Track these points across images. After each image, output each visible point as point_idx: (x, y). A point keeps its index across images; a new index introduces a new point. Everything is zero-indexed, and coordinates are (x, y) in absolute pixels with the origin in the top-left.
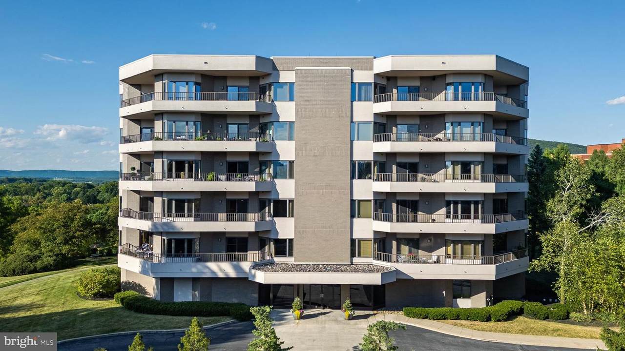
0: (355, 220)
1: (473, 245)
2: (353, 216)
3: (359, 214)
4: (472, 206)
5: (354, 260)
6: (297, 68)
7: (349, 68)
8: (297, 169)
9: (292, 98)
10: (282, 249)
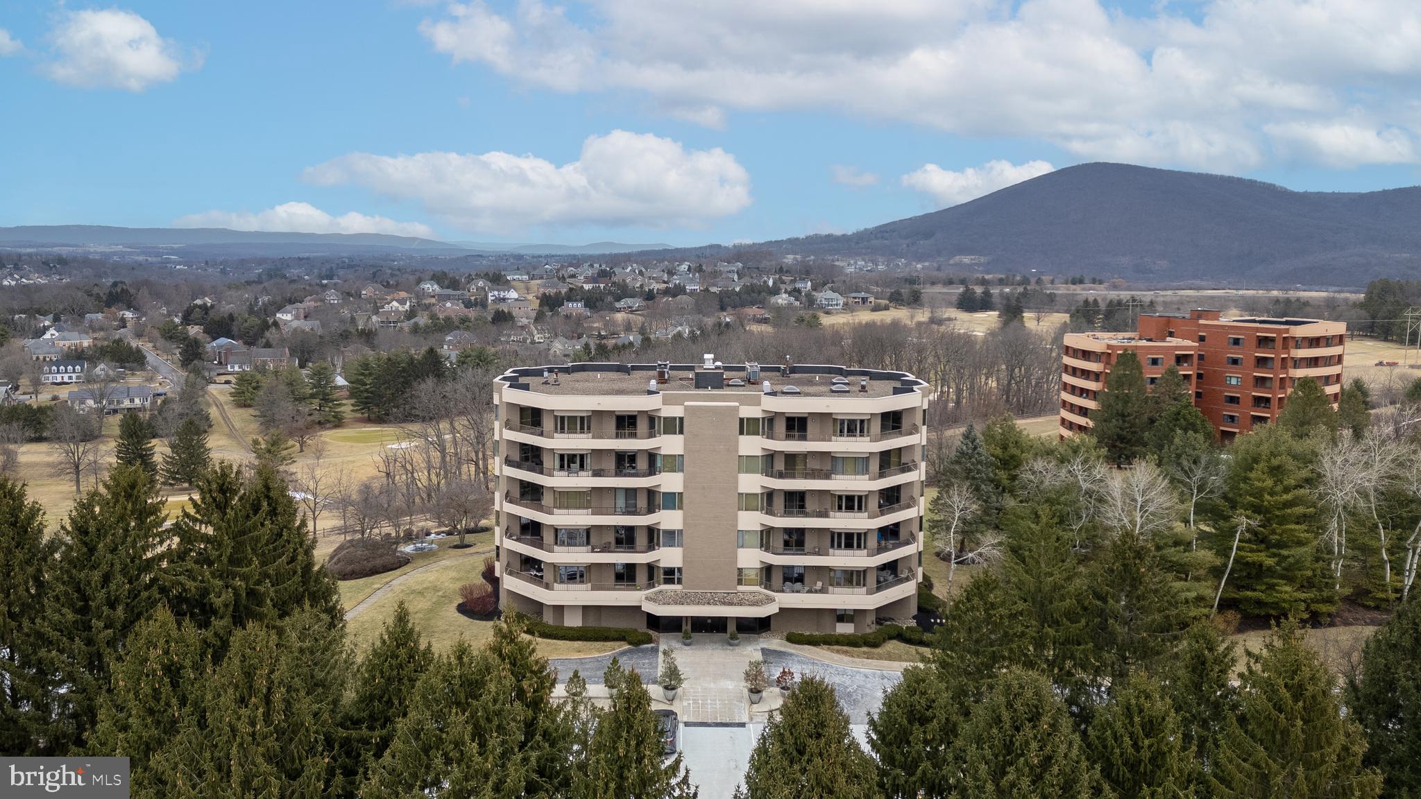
0: (741, 550)
2: (739, 547)
3: (743, 544)
5: (740, 588)
6: (686, 403)
7: (737, 404)
8: (685, 501)
9: (681, 432)
10: (670, 575)
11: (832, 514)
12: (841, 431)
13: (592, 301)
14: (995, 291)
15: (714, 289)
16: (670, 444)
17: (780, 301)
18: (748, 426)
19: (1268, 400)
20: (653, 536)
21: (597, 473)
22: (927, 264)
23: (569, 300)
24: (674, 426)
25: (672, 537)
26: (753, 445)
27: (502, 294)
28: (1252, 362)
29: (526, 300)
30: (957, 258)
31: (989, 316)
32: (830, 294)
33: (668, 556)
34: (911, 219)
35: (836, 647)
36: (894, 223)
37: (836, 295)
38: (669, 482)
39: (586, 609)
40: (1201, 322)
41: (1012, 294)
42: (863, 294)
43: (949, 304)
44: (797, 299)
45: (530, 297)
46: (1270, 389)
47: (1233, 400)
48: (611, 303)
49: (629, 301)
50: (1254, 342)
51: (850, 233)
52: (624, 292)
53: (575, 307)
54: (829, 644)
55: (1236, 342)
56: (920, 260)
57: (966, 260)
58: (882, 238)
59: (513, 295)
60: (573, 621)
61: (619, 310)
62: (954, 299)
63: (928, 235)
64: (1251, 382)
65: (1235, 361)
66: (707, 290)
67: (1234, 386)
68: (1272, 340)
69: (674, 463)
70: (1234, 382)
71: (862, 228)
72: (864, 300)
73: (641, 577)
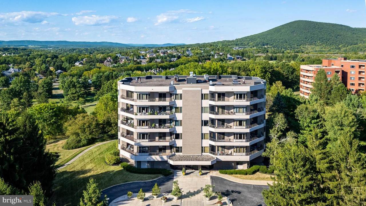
0: (203, 140)
1: (243, 148)
2: (202, 139)
3: (204, 138)
4: (243, 135)
6: (183, 89)
7: (201, 89)
8: (183, 123)
9: (181, 99)
10: (178, 149)
11: (233, 127)
12: (237, 98)
18: (204, 97)
19: (363, 84)
22: (255, 48)
26: (206, 103)
28: (358, 73)
37: (231, 57)
40: (342, 61)
42: (238, 56)
46: (364, 81)
47: (353, 84)
49: (174, 59)
50: (358, 67)
55: (353, 67)
60: (144, 167)
64: (358, 79)
68: (364, 66)
70: (353, 79)
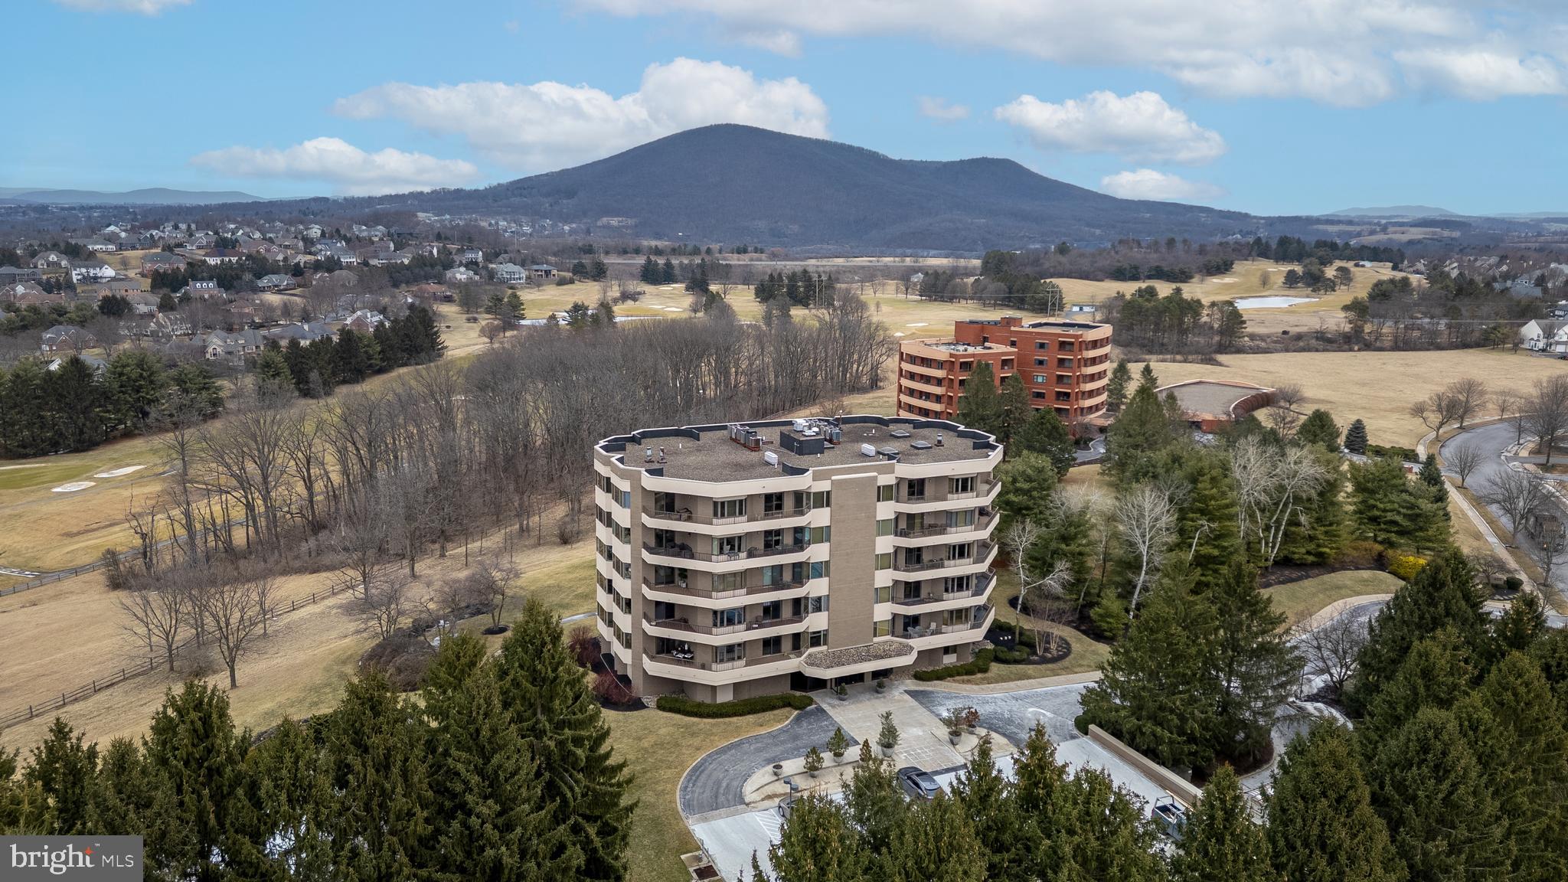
0: (876, 605)
2: (875, 602)
5: (876, 640)
6: (833, 478)
7: (875, 474)
8: (832, 568)
9: (828, 505)
10: (816, 639)
11: (946, 563)
12: (957, 490)
13: (226, 279)
14: (675, 262)
15: (374, 262)
16: (818, 517)
17: (458, 276)
18: (885, 493)
19: (1067, 395)
20: (799, 607)
21: (751, 555)
22: (574, 225)
23: (195, 278)
24: (823, 500)
25: (818, 605)
26: (886, 510)
27: (92, 272)
28: (1055, 362)
29: (126, 279)
30: (605, 220)
31: (674, 288)
32: (511, 267)
33: (816, 622)
34: (547, 175)
35: (958, 678)
36: (529, 179)
37: (517, 268)
38: (817, 553)
39: (737, 687)
40: (1013, 328)
41: (690, 265)
42: (545, 267)
43: (632, 276)
44: (476, 274)
45: (132, 274)
46: (1070, 385)
47: (1040, 395)
48: (252, 281)
49: (275, 278)
50: (1057, 346)
51: (481, 188)
52: (261, 267)
53: (205, 288)
54: (951, 676)
55: (1042, 346)
56: (566, 222)
57: (614, 222)
58: (521, 195)
59: (108, 272)
60: (725, 697)
61: (263, 290)
62: (637, 271)
63: (571, 194)
64: (1055, 379)
65: (1041, 362)
66: (366, 264)
67: (1041, 384)
68: (1072, 344)
69: (822, 535)
70: (1040, 380)
71: (495, 183)
72: (547, 273)
73: (787, 646)
